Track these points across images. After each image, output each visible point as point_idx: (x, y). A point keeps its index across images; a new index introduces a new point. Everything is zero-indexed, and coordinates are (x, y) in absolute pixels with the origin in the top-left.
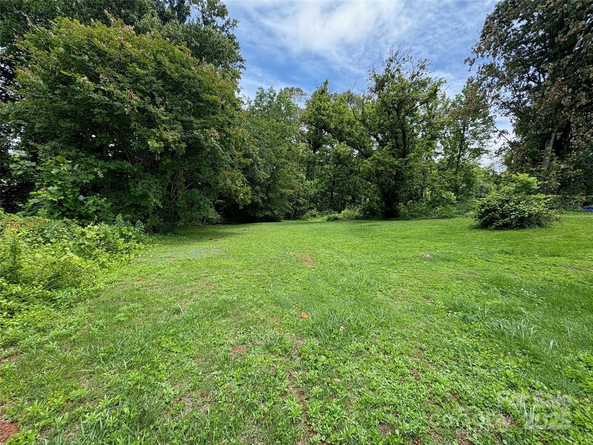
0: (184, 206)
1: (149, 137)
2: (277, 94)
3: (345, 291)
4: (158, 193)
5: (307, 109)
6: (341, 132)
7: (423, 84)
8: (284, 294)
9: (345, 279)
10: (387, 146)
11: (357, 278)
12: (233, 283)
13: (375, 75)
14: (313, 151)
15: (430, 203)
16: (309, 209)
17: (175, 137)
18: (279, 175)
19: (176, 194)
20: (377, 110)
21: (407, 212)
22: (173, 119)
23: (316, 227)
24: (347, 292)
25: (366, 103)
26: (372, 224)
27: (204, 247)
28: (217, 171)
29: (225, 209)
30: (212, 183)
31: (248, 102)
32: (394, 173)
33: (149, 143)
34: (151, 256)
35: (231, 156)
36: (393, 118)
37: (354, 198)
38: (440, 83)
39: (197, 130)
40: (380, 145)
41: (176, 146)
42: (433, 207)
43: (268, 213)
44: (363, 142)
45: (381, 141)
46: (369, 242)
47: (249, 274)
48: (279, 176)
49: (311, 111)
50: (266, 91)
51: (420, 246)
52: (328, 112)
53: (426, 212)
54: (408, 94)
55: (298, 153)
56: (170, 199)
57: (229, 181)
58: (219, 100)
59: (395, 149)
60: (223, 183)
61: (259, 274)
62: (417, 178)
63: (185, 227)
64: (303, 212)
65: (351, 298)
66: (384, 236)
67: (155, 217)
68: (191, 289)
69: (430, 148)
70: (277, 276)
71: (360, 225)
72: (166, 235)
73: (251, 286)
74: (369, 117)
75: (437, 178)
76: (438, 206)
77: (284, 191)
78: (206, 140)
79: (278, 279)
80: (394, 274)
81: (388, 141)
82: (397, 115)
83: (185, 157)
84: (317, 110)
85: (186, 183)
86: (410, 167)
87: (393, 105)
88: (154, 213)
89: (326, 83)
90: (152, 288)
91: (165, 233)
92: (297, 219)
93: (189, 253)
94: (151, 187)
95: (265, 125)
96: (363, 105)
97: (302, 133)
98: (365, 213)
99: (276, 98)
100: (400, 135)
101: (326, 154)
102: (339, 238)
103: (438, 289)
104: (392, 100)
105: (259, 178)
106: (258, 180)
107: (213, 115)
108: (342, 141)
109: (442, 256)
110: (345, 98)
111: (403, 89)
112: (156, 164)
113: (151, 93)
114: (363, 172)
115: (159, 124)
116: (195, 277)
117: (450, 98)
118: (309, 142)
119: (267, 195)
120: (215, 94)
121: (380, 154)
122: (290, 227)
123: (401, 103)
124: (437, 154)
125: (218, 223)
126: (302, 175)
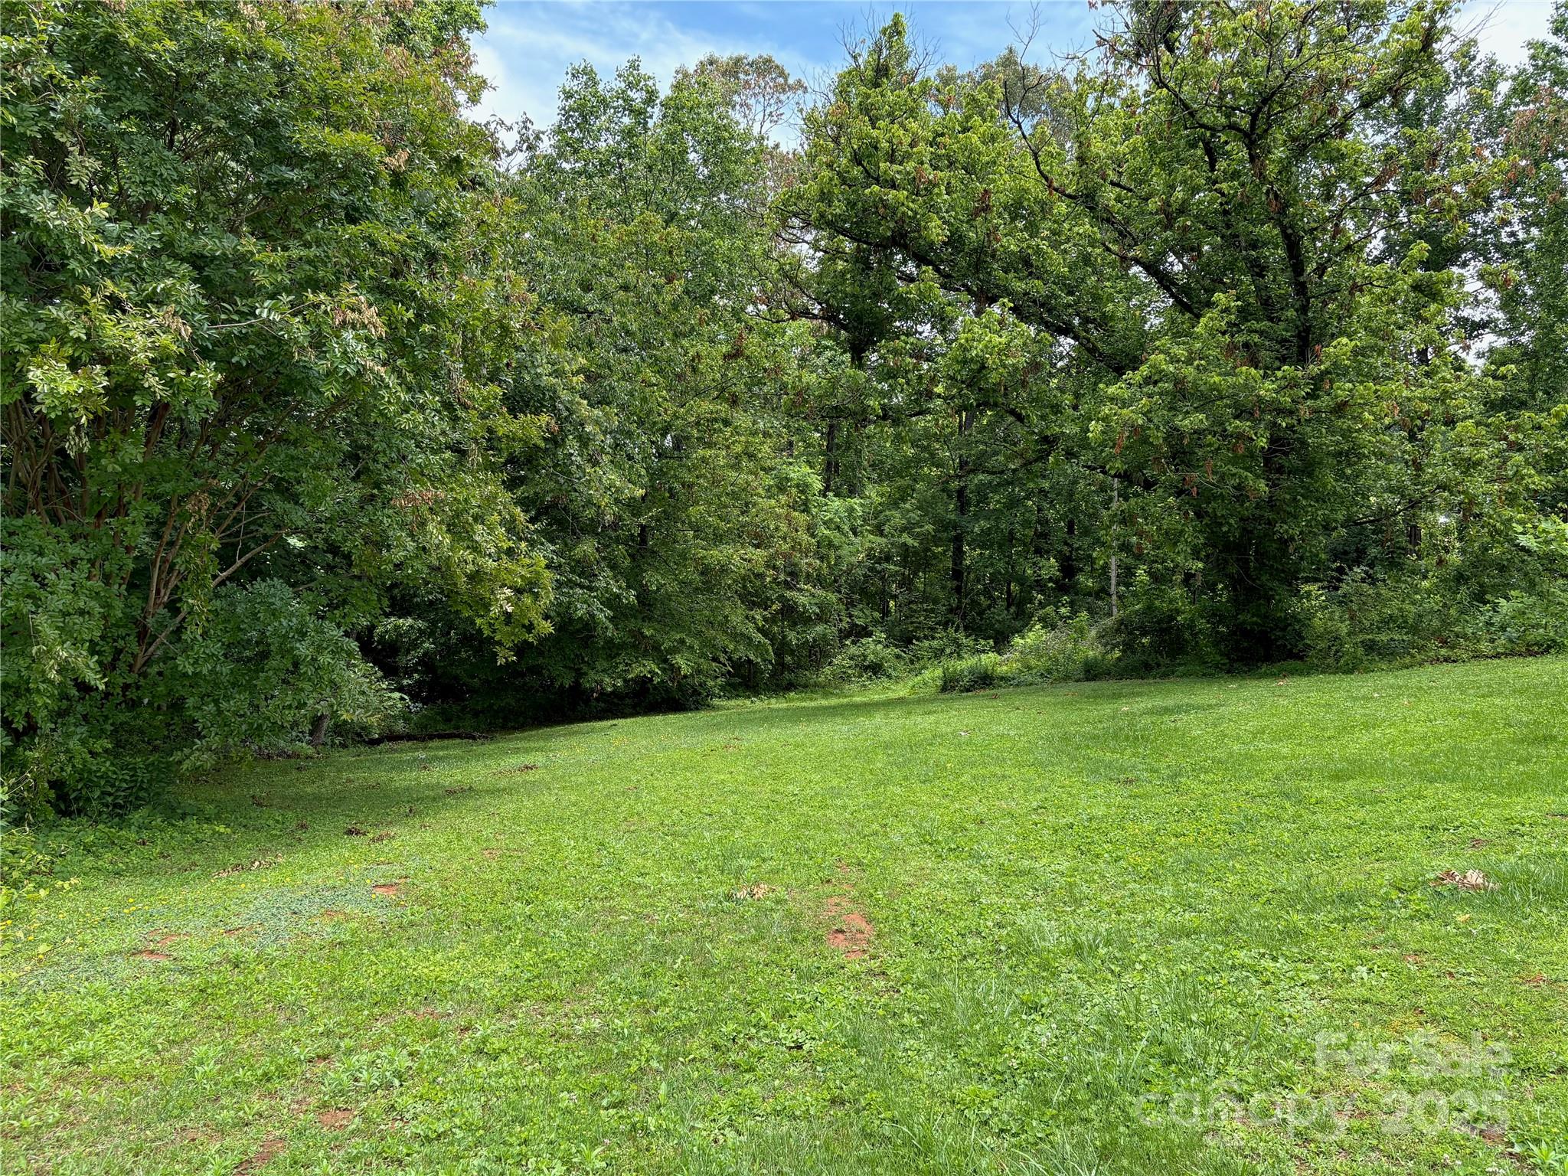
0: (213, 671)
1: (34, 344)
2: (665, 91)
3: (1047, 1102)
4: (82, 613)
5: (812, 158)
6: (981, 257)
7: (1365, 7)
8: (730, 1134)
9: (1045, 1032)
10: (1214, 313)
11: (1108, 1019)
12: (462, 1088)
14: (847, 357)
15: (1460, 578)
16: (844, 634)
17: (165, 339)
18: (689, 478)
19: (173, 607)
20: (1152, 143)
21: (1344, 629)
22: (155, 253)
23: (886, 735)
24: (1062, 1106)
25: (1096, 112)
26: (1170, 702)
27: (316, 879)
28: (377, 485)
29: (426, 662)
30: (353, 544)
31: (524, 139)
32: (1263, 442)
33: (35, 375)
34: (43, 948)
35: (447, 406)
36: (1235, 175)
37: (1069, 569)
39: (273, 296)
40: (1182, 306)
41: (170, 383)
42: (1480, 598)
43: (647, 667)
44: (1097, 298)
45: (1186, 290)
46: (1157, 803)
47: (547, 1025)
48: (690, 486)
49: (830, 166)
50: (609, 83)
51: (1427, 818)
52: (910, 166)
53: (1446, 624)
54: (1295, 62)
55: (778, 369)
56: (144, 636)
57: (436, 534)
58: (377, 151)
59: (1254, 324)
60: (411, 545)
61: (596, 1023)
62: (1380, 456)
63: (224, 768)
64: (817, 654)
65: (1081, 1145)
66: (1234, 767)
67: (68, 735)
68: (236, 1141)
69: (1433, 307)
70: (690, 1029)
71: (1107, 709)
72: (123, 822)
73: (552, 1100)
74: (1112, 176)
75: (1484, 453)
76: (1503, 590)
77: (717, 555)
78: (318, 343)
79: (698, 1046)
80: (1302, 993)
81: (1218, 284)
82: (1253, 158)
83: (213, 431)
84: (857, 159)
85: (225, 557)
86: (1340, 409)
87: (1228, 116)
88: (62, 714)
89: (896, 30)
90: (36, 1146)
91: (118, 812)
92: (790, 687)
93: (237, 922)
94: (43, 586)
95: (612, 242)
96: (1084, 121)
97: (790, 275)
98: (1128, 647)
99: (656, 112)
100: (1275, 255)
101: (916, 367)
102: (1003, 788)
103: (1541, 1073)
104: (1222, 94)
105: (589, 502)
106: (590, 513)
107: (353, 221)
108: (993, 300)
109: (1547, 874)
110: (991, 93)
111: (1269, 37)
112: (72, 467)
113: (48, 136)
114: (1103, 444)
115: (85, 282)
116: (265, 1064)
117: (1501, 60)
118: (830, 316)
119: (633, 579)
120: (359, 124)
121: (1180, 351)
122: (755, 738)
123: (1265, 101)
124: (1473, 329)
125: (393, 737)
126: (805, 473)
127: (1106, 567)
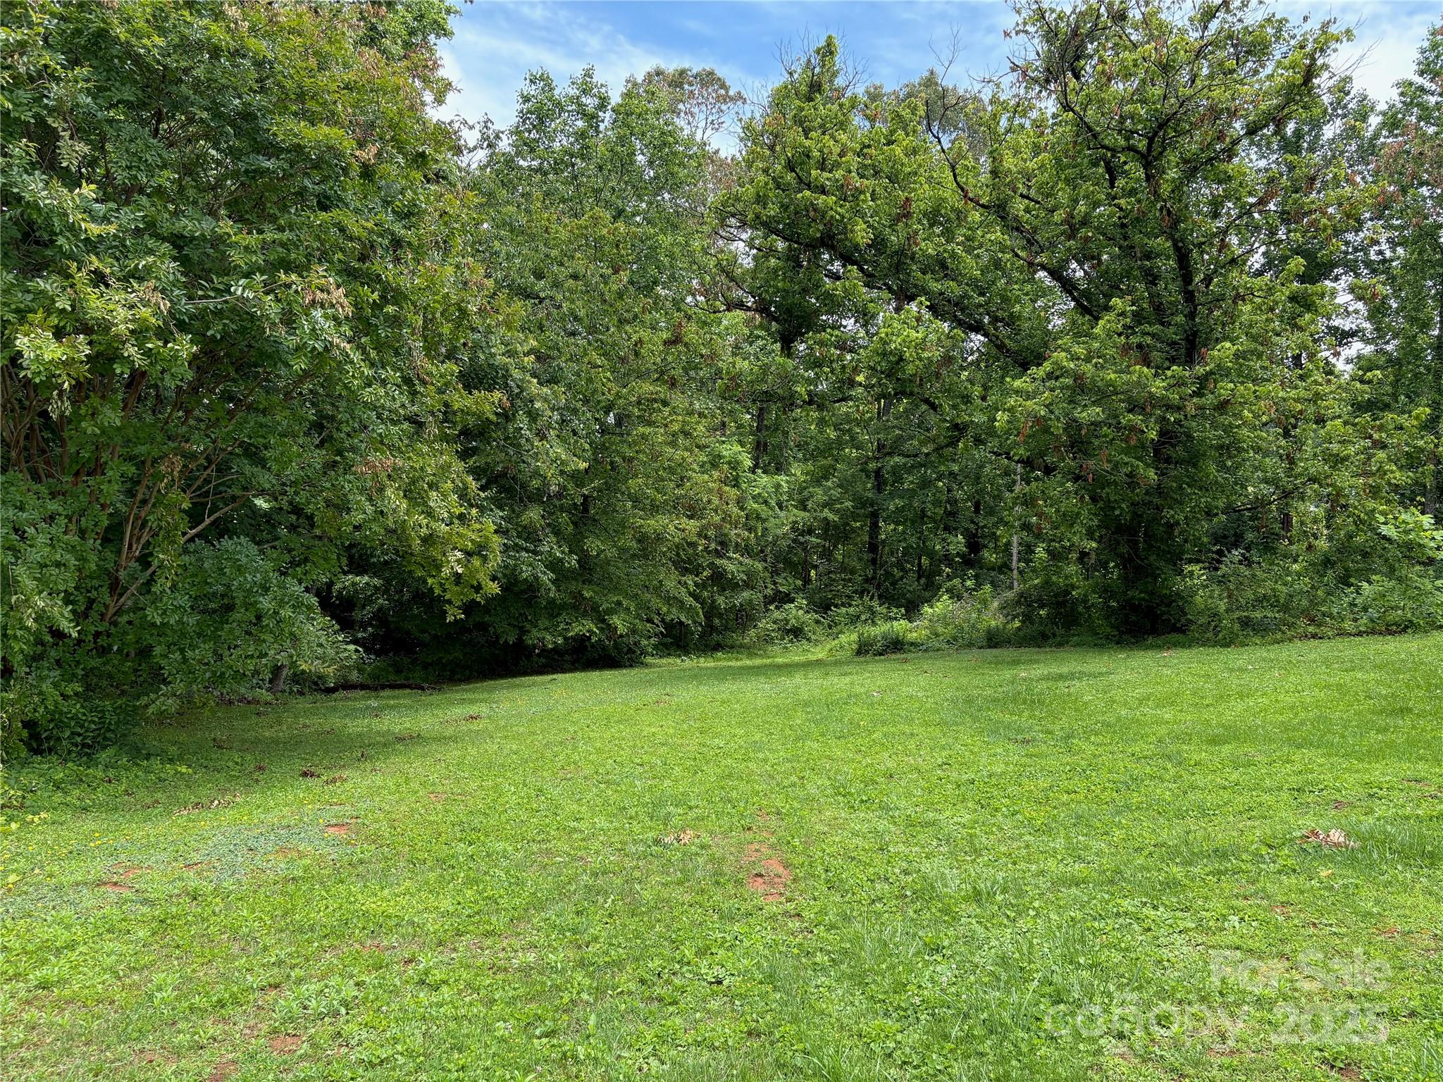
0: (180, 622)
1: (22, 314)
2: (615, 99)
3: (946, 1037)
4: (58, 565)
5: (749, 164)
6: (901, 259)
7: (1253, 44)
8: (654, 1063)
9: (945, 972)
10: (1111, 316)
11: (1003, 961)
12: (404, 1017)
13: (1041, 14)
14: (778, 346)
15: (1327, 562)
16: (769, 600)
17: (145, 312)
18: (630, 453)
19: (144, 561)
20: (1058, 160)
21: (1223, 606)
22: (138, 232)
23: (804, 692)
24: (960, 1041)
25: (1008, 131)
26: (1065, 670)
27: (272, 818)
28: (340, 453)
29: (380, 616)
30: (316, 506)
31: (484, 138)
32: (1153, 435)
33: (22, 342)
35: (407, 381)
36: (1132, 192)
37: (974, 545)
38: (1326, 40)
39: (247, 275)
40: (1082, 309)
41: (148, 353)
42: (1345, 581)
43: (585, 627)
44: (1005, 299)
45: (1086, 294)
46: (1052, 762)
47: (485, 958)
48: (631, 460)
49: (765, 171)
50: (563, 89)
51: (1295, 781)
52: (839, 174)
53: (1314, 603)
54: (1189, 92)
55: (714, 356)
56: (116, 587)
57: (394, 499)
58: (348, 145)
59: (1147, 328)
60: (370, 509)
61: (531, 957)
62: (1258, 450)
63: (188, 710)
64: (744, 617)
66: (1121, 730)
67: (42, 679)
68: (191, 1063)
69: (1307, 316)
70: (619, 964)
71: (1008, 674)
72: (91, 761)
73: (488, 1029)
74: (1022, 189)
75: (1351, 450)
76: (1365, 575)
77: (654, 524)
78: (289, 320)
79: (626, 980)
80: (1179, 940)
81: (1115, 290)
82: (1149, 178)
83: (187, 397)
84: (790, 166)
85: (195, 516)
86: (1223, 406)
87: (1127, 139)
88: (37, 658)
89: (828, 51)
91: (87, 751)
92: (718, 647)
93: (196, 857)
94: (23, 538)
95: (564, 235)
96: (996, 138)
97: (727, 270)
98: (1028, 618)
99: (608, 116)
100: (1167, 265)
101: (840, 358)
102: (912, 745)
103: (1394, 1017)
104: (1123, 119)
105: (536, 473)
106: (535, 483)
107: (324, 208)
108: (911, 298)
109: (1402, 834)
110: (914, 110)
111: (1166, 68)
112: (53, 429)
113: (41, 122)
114: (1008, 433)
115: (71, 257)
116: (220, 992)
117: (1372, 96)
118: (762, 308)
119: (575, 545)
120: (332, 119)
121: (1080, 350)
122: (686, 694)
123: (1161, 126)
124: (1343, 337)
125: (348, 686)
126: (736, 450)
127: (1008, 544)
